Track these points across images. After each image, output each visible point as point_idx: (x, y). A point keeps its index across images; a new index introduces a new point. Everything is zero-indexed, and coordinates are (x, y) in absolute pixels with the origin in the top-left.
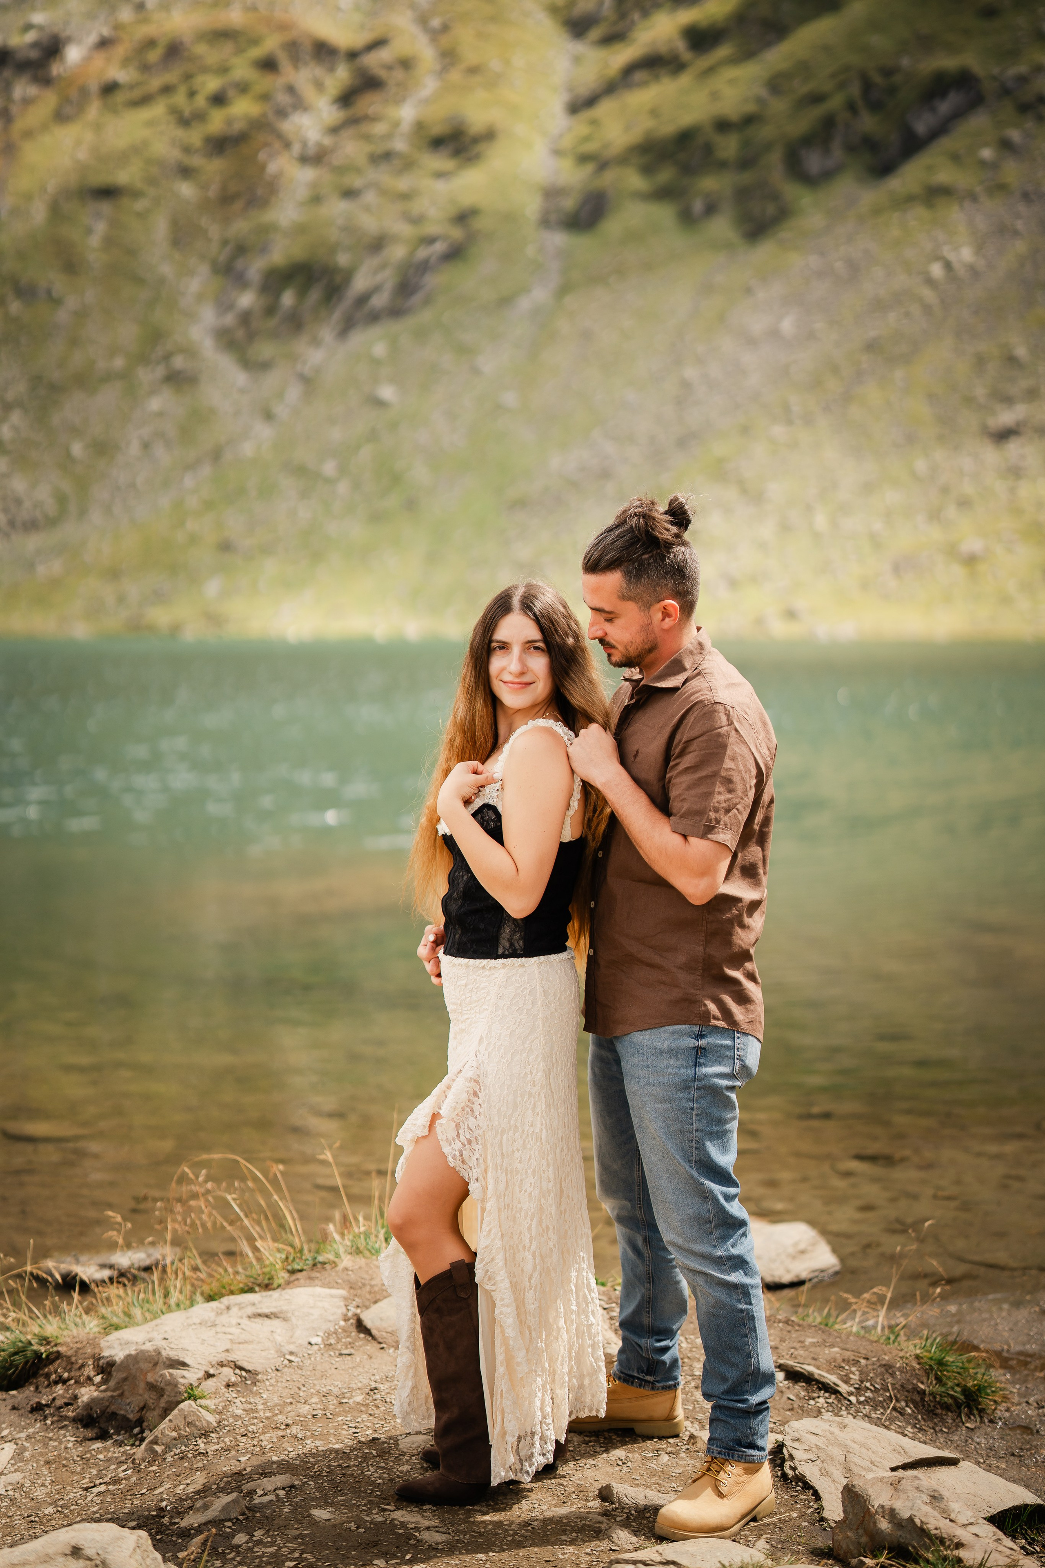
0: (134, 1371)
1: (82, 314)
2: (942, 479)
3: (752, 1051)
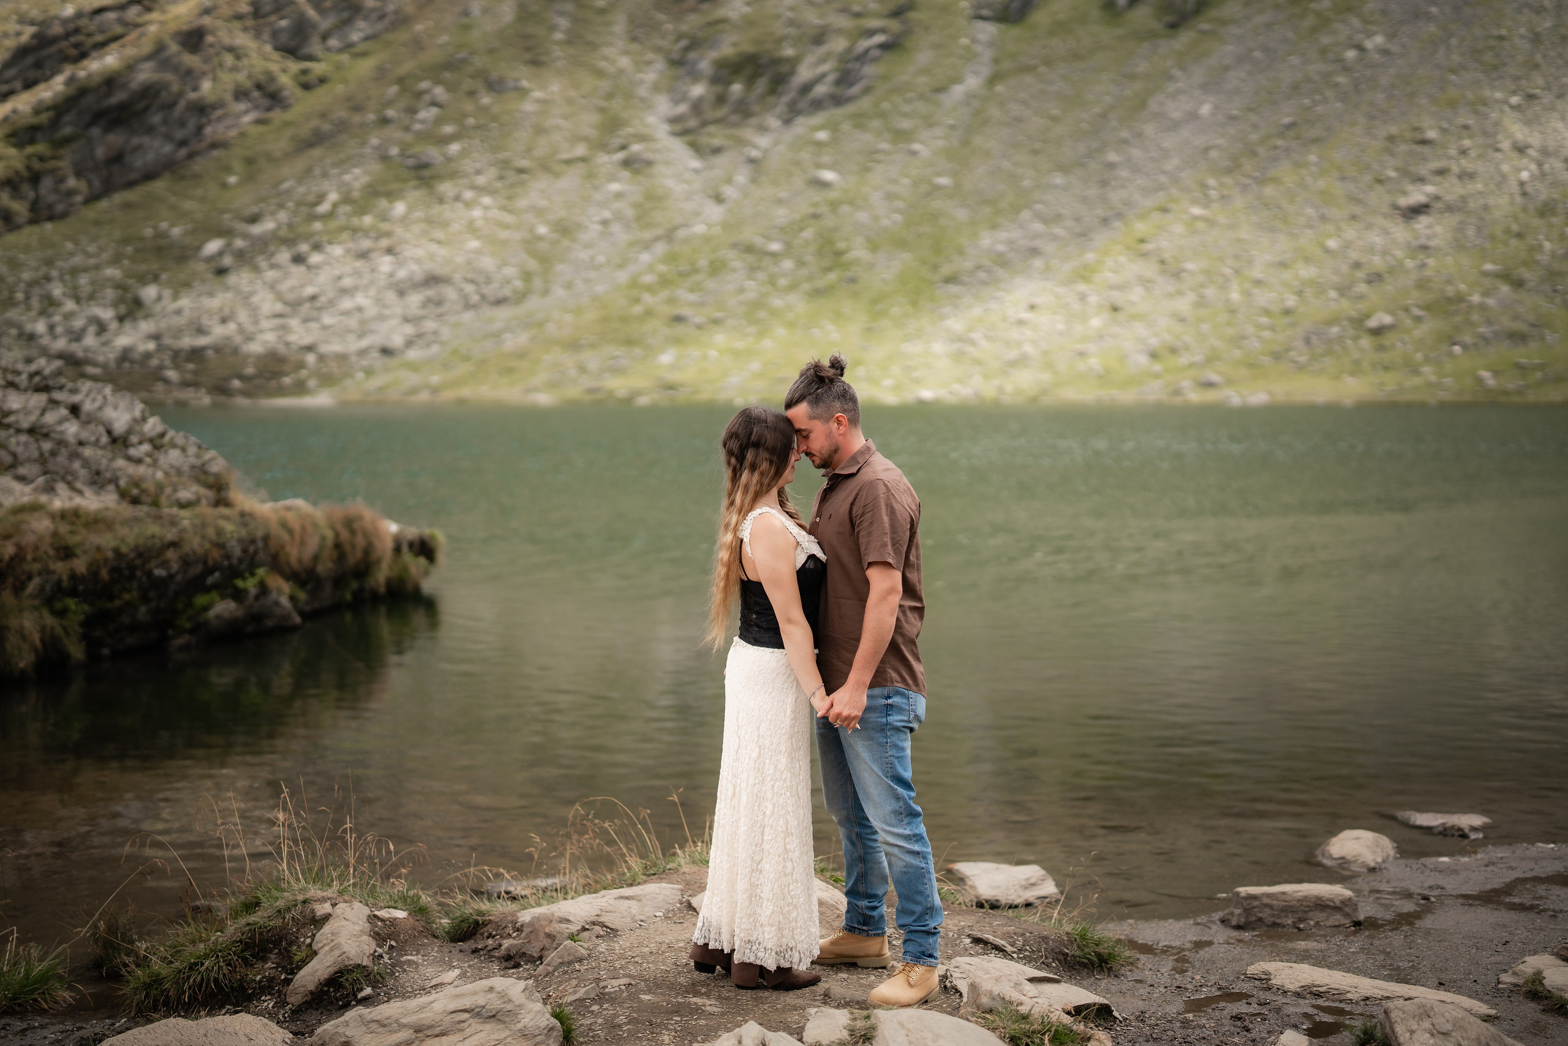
0: (537, 927)
2: (1354, 256)
3: (921, 705)
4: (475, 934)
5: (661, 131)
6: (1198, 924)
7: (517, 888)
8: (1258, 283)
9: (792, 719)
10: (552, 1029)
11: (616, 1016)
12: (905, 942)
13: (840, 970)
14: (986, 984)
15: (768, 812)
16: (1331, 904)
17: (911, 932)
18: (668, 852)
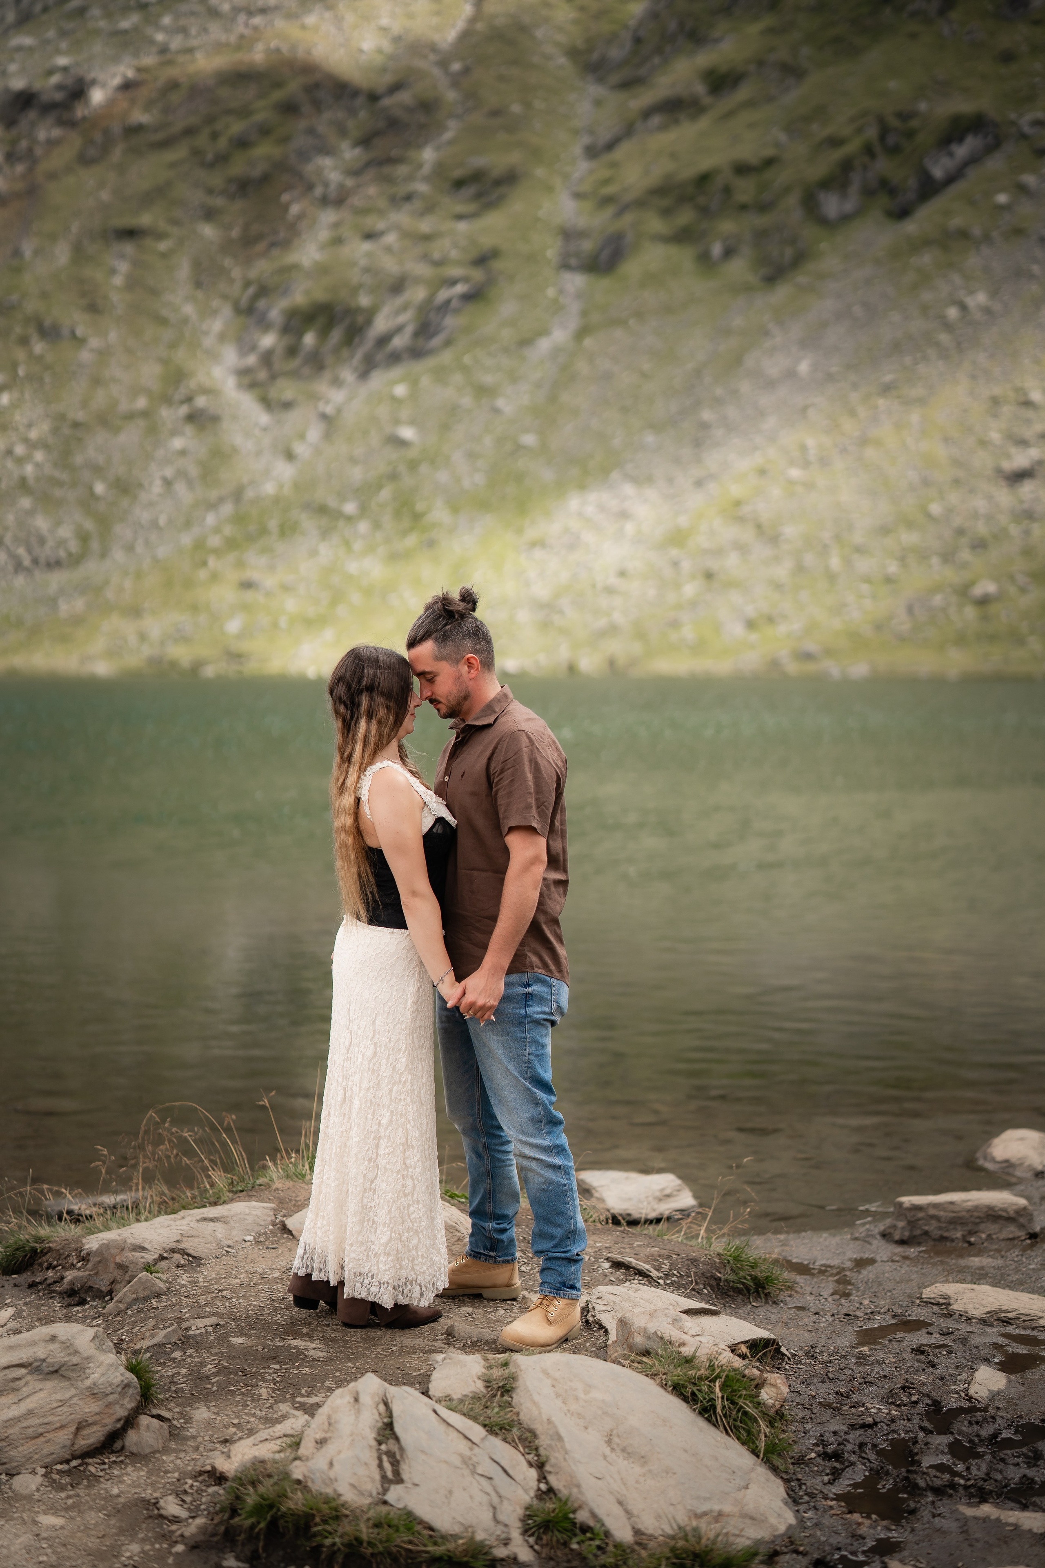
0: (106, 1256)
1: (104, 354)
2: (957, 521)
3: (564, 994)
4: (32, 1265)
5: (229, 386)
6: (856, 1239)
7: (80, 1206)
8: (859, 550)
9: (413, 1012)
10: (127, 1386)
11: (202, 1364)
12: (542, 1271)
13: (462, 1303)
14: (639, 1321)
15: (384, 1122)
16: (1004, 1214)
17: (550, 1259)
18: (256, 1163)
